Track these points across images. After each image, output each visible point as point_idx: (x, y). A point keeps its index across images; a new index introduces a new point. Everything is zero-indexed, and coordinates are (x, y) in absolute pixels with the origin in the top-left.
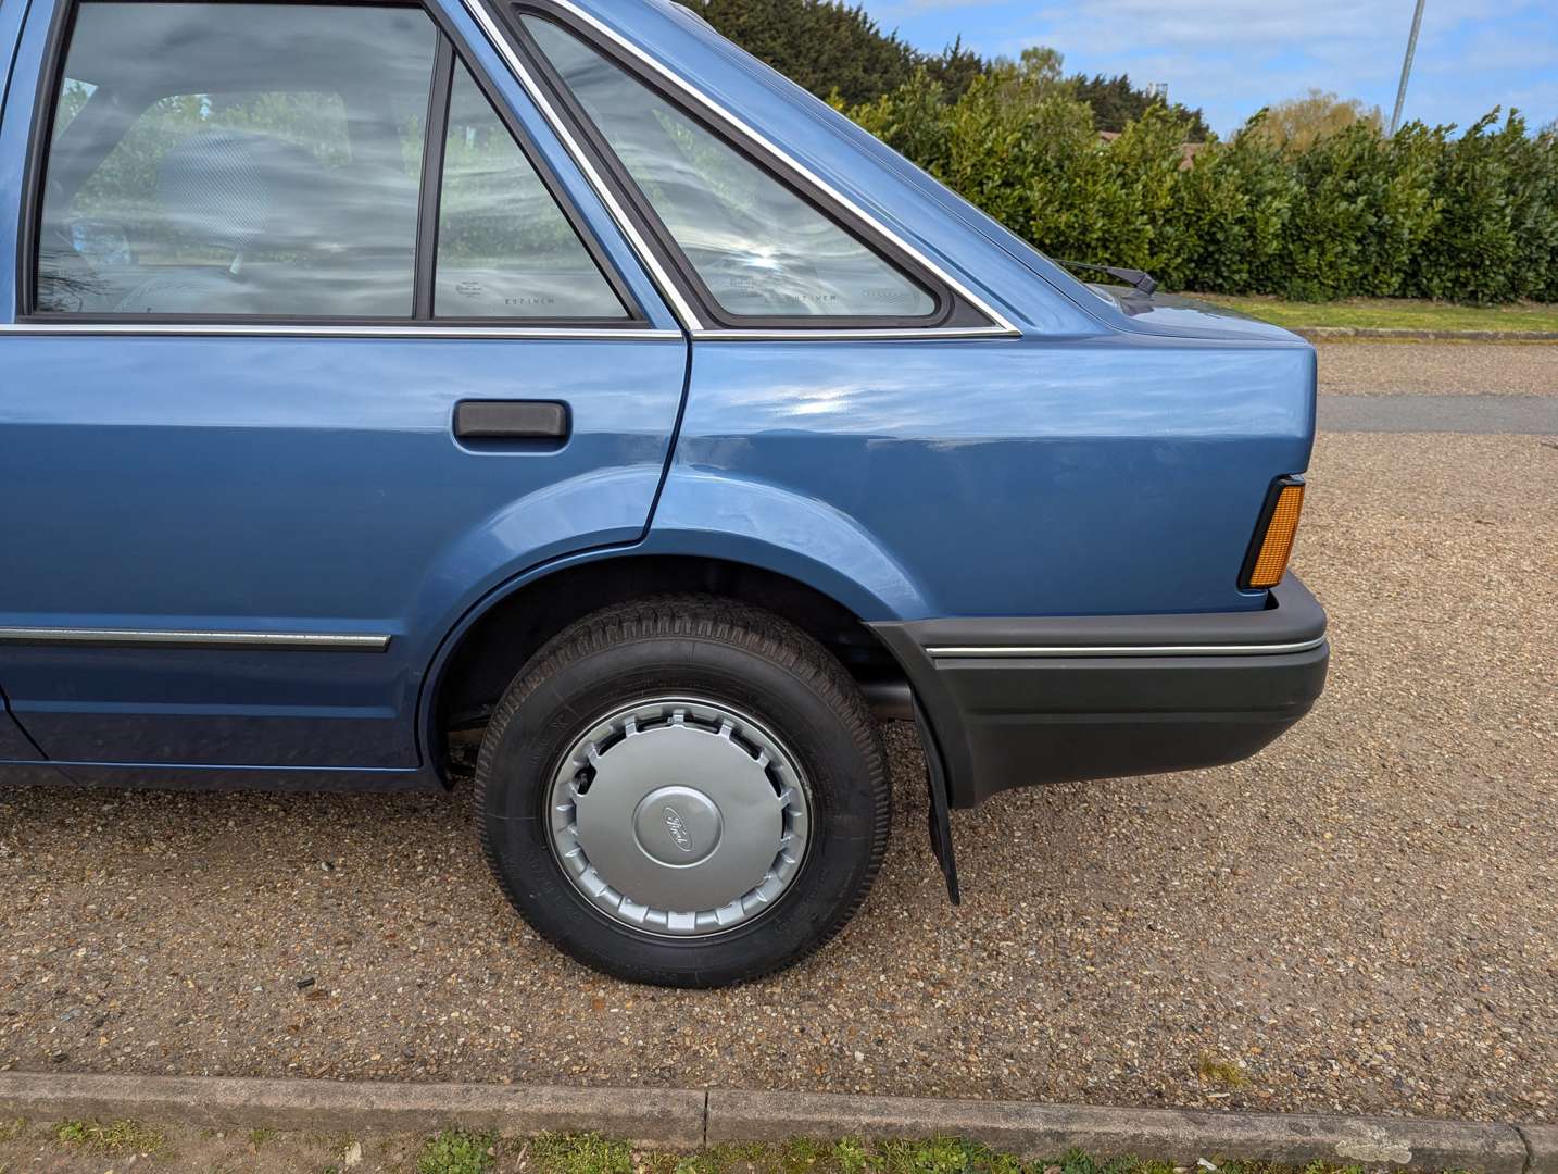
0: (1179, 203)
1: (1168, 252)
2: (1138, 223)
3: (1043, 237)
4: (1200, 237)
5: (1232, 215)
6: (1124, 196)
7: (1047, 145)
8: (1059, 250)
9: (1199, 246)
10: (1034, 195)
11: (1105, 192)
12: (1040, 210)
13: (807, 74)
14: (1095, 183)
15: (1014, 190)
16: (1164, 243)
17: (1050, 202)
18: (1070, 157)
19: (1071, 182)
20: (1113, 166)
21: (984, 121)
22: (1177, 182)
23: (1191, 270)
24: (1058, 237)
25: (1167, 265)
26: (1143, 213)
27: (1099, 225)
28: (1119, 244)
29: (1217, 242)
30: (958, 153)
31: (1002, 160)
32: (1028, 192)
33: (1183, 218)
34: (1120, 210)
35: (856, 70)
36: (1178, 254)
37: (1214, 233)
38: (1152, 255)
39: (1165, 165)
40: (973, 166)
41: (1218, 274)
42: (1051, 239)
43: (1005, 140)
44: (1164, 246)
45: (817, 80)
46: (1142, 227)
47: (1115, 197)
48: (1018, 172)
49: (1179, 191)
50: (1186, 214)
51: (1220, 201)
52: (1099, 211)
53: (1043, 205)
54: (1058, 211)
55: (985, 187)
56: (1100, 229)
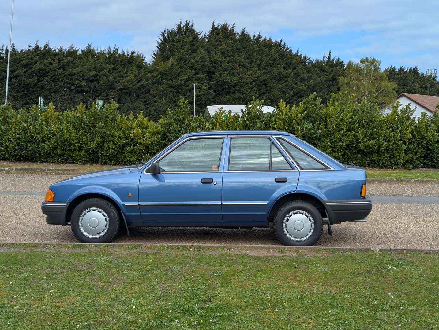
0: (414, 136)
1: (412, 153)
2: (399, 144)
3: (364, 149)
4: (424, 148)
5: (434, 140)
6: (393, 134)
7: (363, 117)
8: (370, 154)
9: (424, 151)
10: (360, 135)
11: (385, 133)
12: (362, 139)
13: (256, 71)
14: (382, 130)
15: (351, 133)
16: (410, 150)
17: (365, 137)
18: (371, 121)
19: (373, 130)
20: (388, 124)
21: (339, 110)
22: (412, 129)
23: (422, 160)
24: (369, 149)
25: (413, 158)
26: (401, 140)
27: (385, 144)
28: (393, 151)
29: (430, 150)
30: (330, 121)
31: (346, 123)
32: (357, 134)
33: (416, 142)
34: (392, 139)
35: (280, 68)
36: (416, 155)
37: (428, 147)
38: (406, 155)
39: (408, 123)
40: (336, 125)
41: (433, 161)
42: (367, 150)
43: (347, 115)
44: (410, 151)
45: (261, 73)
46: (401, 145)
47: (389, 135)
48: (352, 126)
49: (414, 132)
50: (417, 140)
51: (428, 136)
52: (384, 140)
53: (363, 138)
54: (368, 140)
55: (341, 132)
56: (385, 146)
